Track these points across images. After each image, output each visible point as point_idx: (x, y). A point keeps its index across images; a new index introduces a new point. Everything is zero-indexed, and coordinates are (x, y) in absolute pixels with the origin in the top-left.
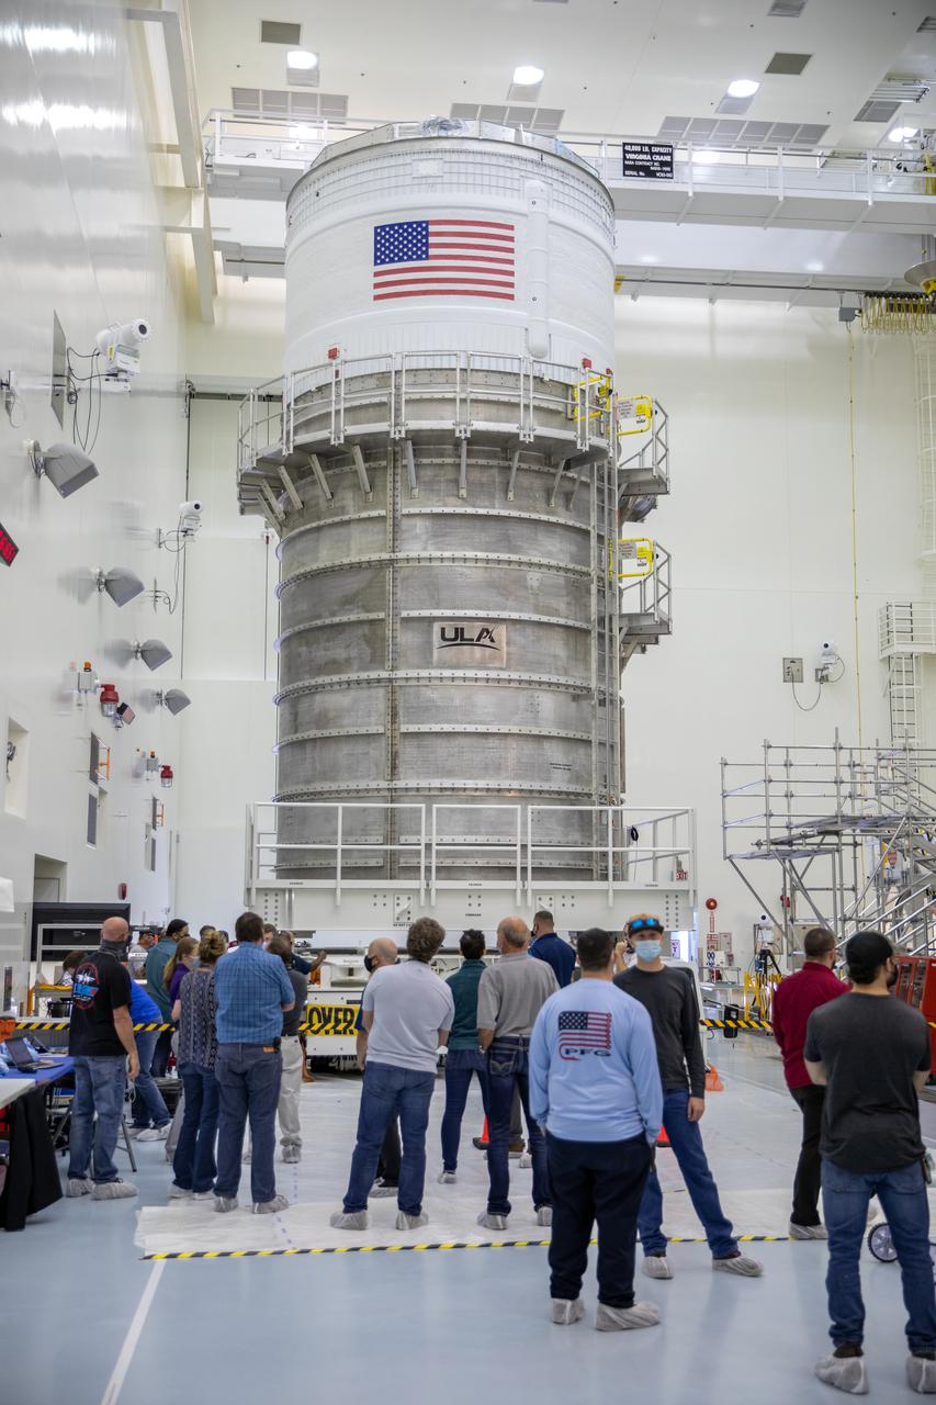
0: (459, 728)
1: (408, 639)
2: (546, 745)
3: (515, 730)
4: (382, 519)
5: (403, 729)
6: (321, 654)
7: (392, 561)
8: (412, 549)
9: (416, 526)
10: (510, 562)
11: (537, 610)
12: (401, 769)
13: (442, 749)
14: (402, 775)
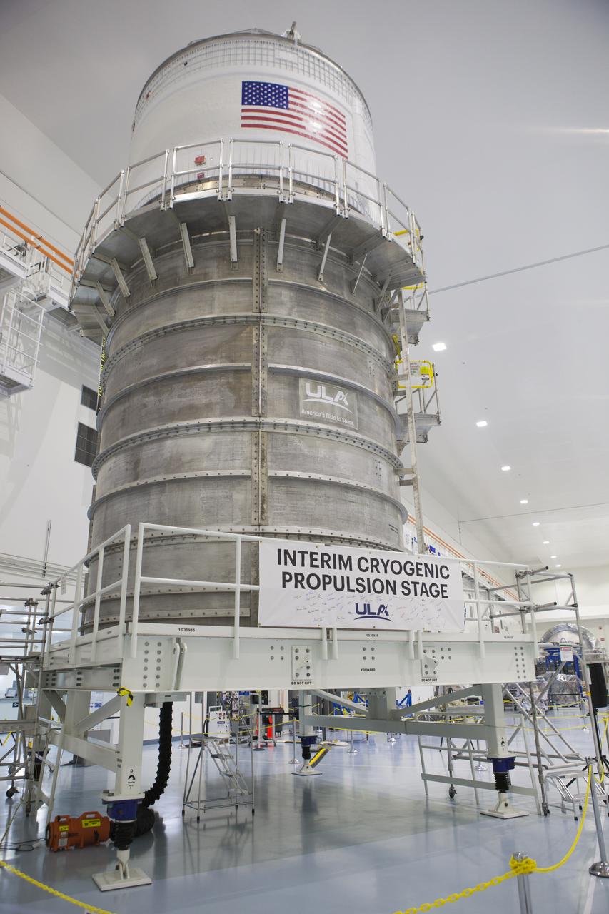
2: (386, 507)
4: (247, 283)
5: (271, 473)
7: (257, 319)
8: (278, 312)
9: (281, 294)
12: (269, 514)
14: (270, 520)
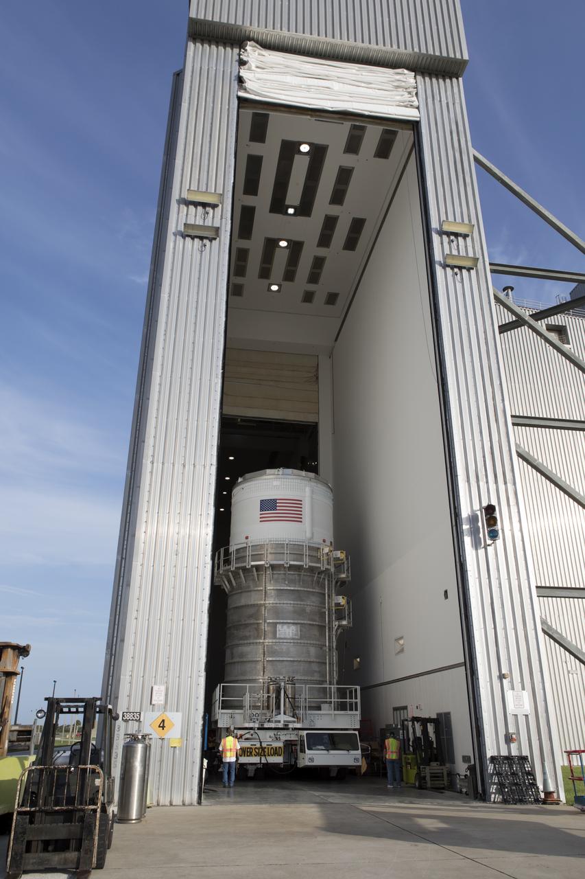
0: (285, 659)
1: (269, 629)
2: (313, 664)
3: (302, 660)
4: (261, 590)
5: (267, 659)
6: (241, 633)
7: (265, 604)
8: (270, 600)
10: (301, 605)
11: (309, 620)
12: (267, 673)
13: (279, 666)
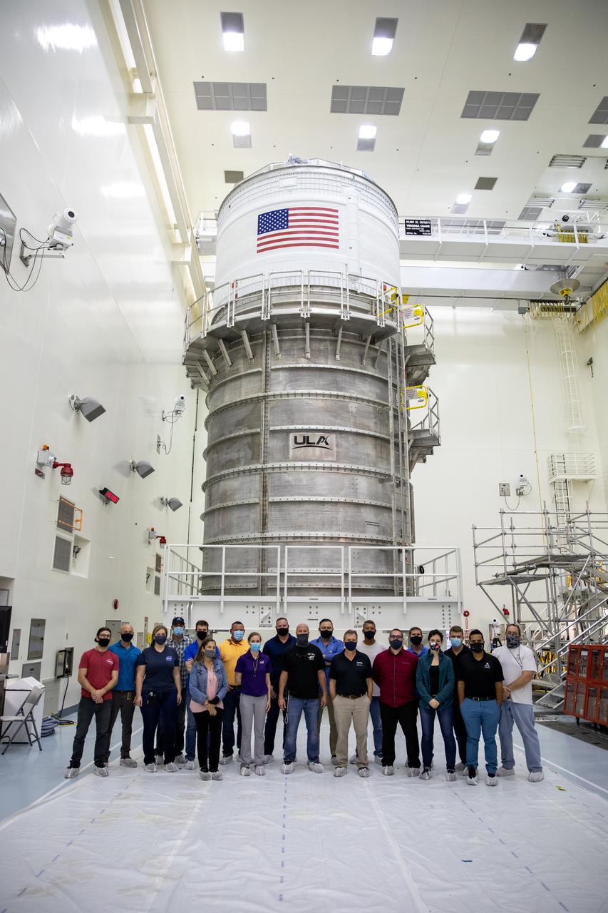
0: (306, 498)
1: (274, 444)
2: (363, 510)
3: (342, 500)
4: (259, 373)
5: (271, 499)
6: (224, 457)
7: (265, 397)
8: (277, 389)
9: (279, 376)
10: (338, 396)
11: (355, 425)
12: (269, 525)
13: (295, 512)
14: (269, 529)
